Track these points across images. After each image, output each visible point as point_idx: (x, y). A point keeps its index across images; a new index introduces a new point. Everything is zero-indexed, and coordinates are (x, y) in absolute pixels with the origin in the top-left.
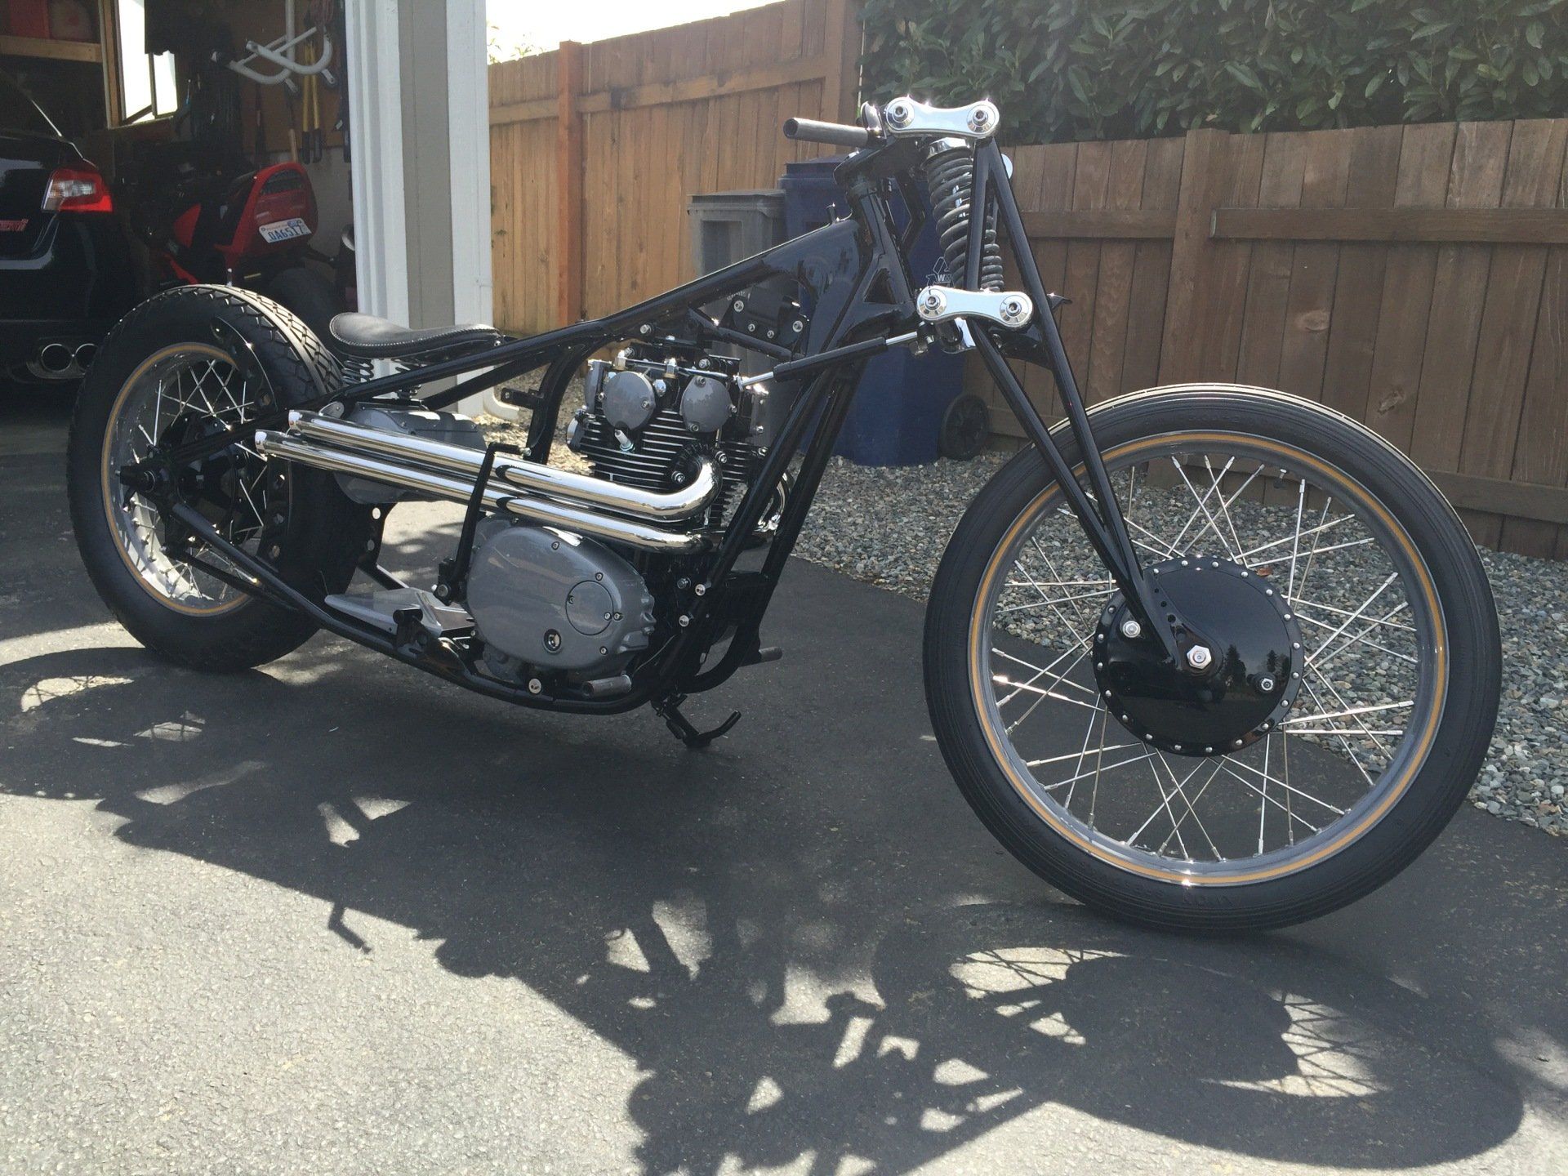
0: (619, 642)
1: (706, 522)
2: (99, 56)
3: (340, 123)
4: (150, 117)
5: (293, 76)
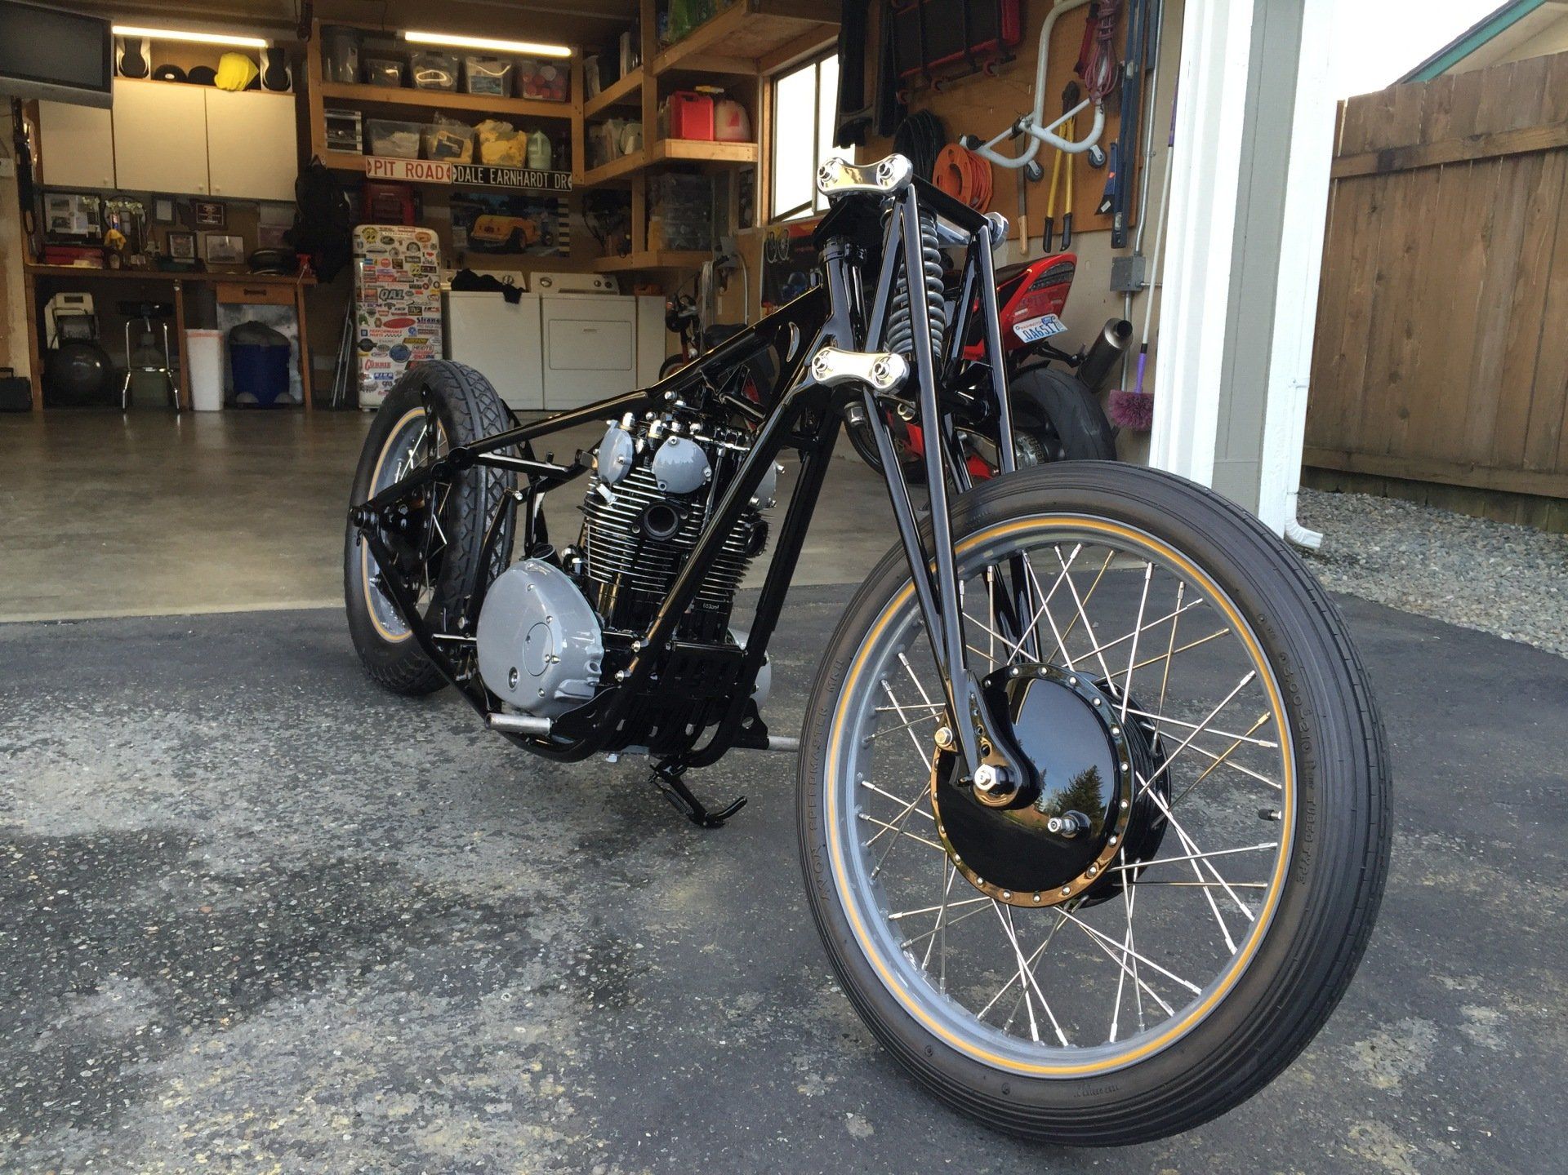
0: (555, 687)
2: (756, 155)
3: (1108, 205)
4: (808, 213)
5: (1037, 158)
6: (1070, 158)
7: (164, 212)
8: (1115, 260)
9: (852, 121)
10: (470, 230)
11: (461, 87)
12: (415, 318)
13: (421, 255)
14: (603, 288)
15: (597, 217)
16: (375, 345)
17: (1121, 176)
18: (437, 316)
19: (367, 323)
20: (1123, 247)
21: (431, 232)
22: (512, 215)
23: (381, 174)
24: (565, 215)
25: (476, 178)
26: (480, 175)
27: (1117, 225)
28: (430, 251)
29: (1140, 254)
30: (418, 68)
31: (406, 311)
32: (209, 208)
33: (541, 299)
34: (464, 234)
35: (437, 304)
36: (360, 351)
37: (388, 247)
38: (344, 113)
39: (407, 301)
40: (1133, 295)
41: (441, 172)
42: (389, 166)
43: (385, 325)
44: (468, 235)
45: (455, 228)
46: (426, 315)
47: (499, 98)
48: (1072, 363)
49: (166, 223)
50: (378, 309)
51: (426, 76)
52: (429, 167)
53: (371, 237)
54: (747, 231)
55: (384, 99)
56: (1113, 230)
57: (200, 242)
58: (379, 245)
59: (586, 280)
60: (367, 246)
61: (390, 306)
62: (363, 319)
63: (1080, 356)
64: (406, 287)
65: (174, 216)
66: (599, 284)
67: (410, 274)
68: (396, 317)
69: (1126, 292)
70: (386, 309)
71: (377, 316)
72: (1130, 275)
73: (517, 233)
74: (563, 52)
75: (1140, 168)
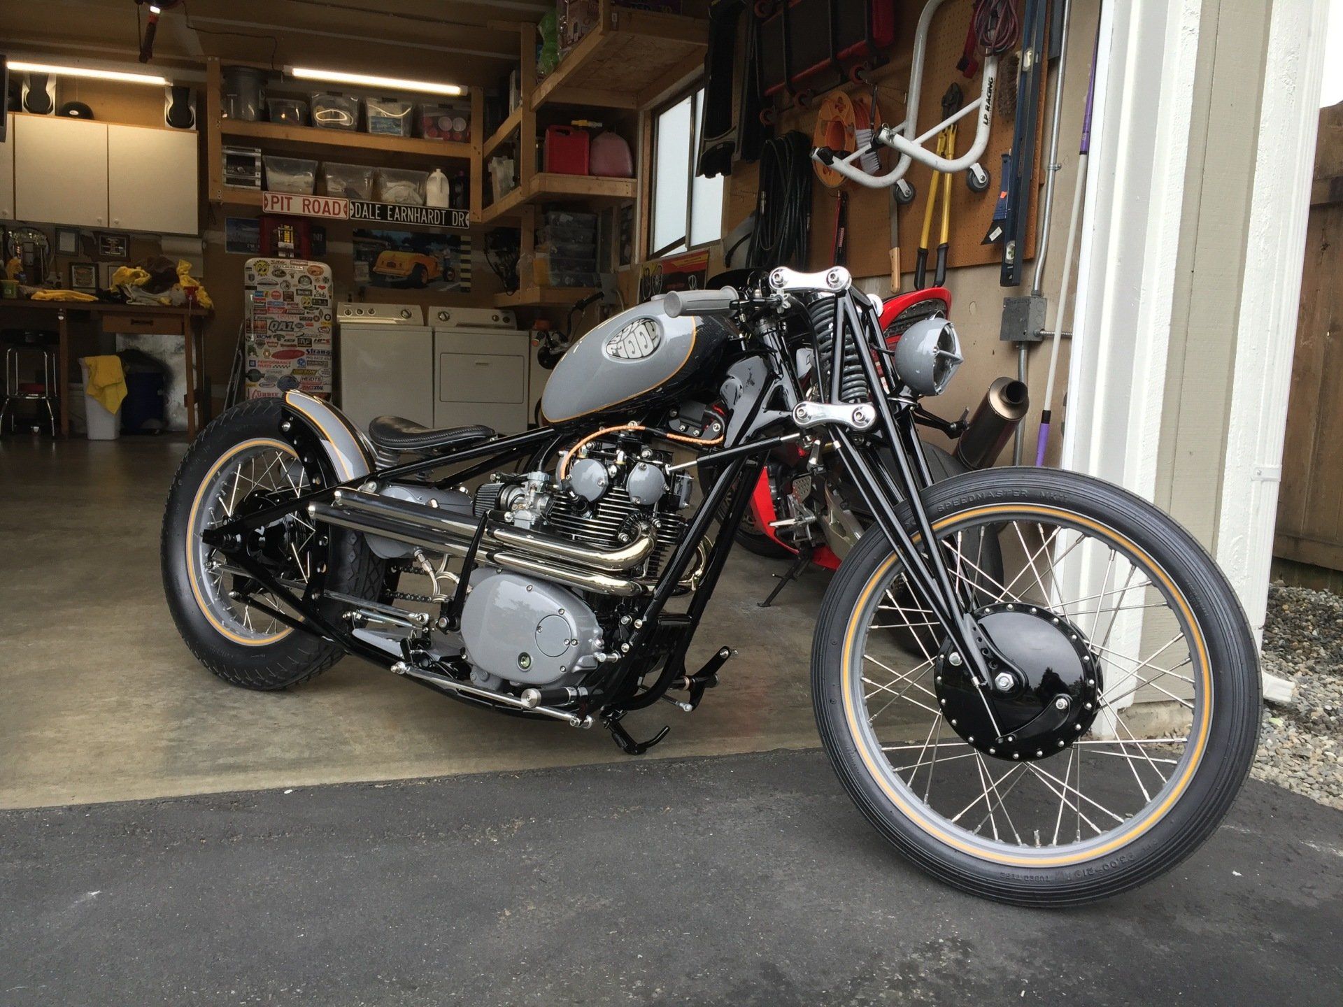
0: (574, 664)
1: (644, 575)
2: (635, 190)
3: (998, 231)
4: (682, 249)
5: (907, 176)
6: (948, 177)
7: (68, 244)
8: (1007, 302)
9: (715, 147)
10: (372, 265)
11: (361, 125)
12: (304, 349)
13: (313, 288)
14: (501, 322)
15: (498, 254)
16: (263, 376)
17: (1015, 198)
18: (328, 347)
19: (255, 354)
20: (1017, 284)
21: (324, 266)
22: (415, 251)
23: (277, 209)
24: (467, 252)
25: (373, 214)
26: (377, 212)
27: (1008, 257)
28: (322, 284)
29: (1039, 294)
30: (318, 107)
31: (296, 343)
32: (112, 240)
33: (434, 333)
34: (366, 269)
35: (329, 336)
36: (247, 381)
37: (279, 280)
38: (243, 150)
39: (297, 332)
40: (1032, 346)
41: (337, 208)
42: (285, 201)
43: (274, 356)
44: (371, 270)
45: (358, 263)
46: (315, 347)
47: (398, 137)
48: (951, 434)
49: (67, 254)
50: (267, 340)
51: (326, 115)
52: (327, 203)
53: (263, 270)
54: (627, 268)
55: (283, 137)
56: (1004, 264)
57: (103, 273)
58: (270, 277)
59: (485, 315)
60: (258, 279)
61: (279, 337)
62: (252, 350)
63: (961, 424)
64: (296, 319)
65: (77, 246)
66: (497, 319)
67: (301, 306)
68: (286, 349)
69: (1020, 343)
70: (275, 340)
71: (266, 346)
72: (1026, 321)
73: (419, 268)
74: (454, 90)
75: (1041, 186)
